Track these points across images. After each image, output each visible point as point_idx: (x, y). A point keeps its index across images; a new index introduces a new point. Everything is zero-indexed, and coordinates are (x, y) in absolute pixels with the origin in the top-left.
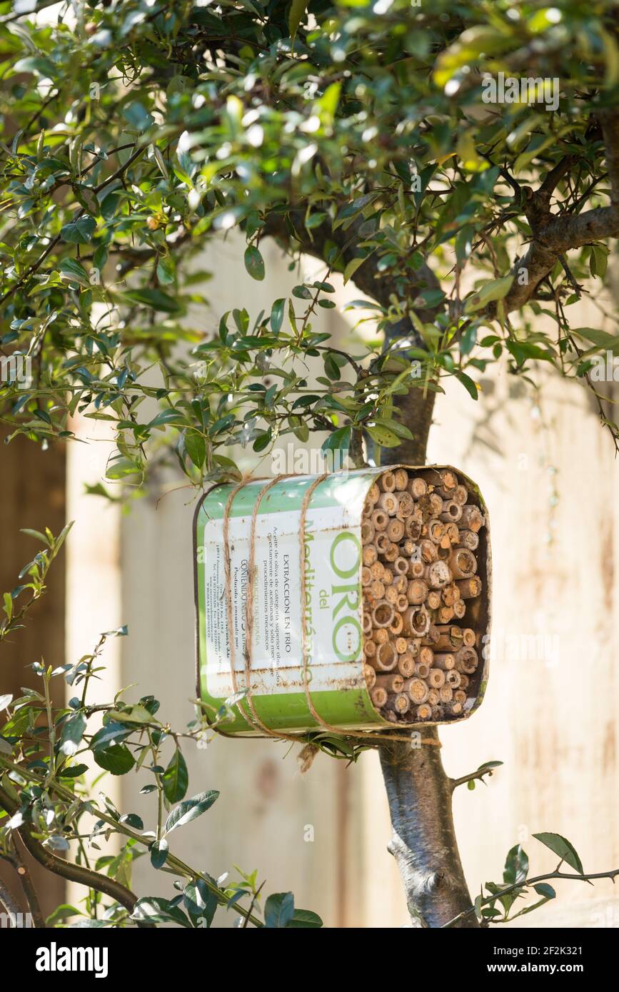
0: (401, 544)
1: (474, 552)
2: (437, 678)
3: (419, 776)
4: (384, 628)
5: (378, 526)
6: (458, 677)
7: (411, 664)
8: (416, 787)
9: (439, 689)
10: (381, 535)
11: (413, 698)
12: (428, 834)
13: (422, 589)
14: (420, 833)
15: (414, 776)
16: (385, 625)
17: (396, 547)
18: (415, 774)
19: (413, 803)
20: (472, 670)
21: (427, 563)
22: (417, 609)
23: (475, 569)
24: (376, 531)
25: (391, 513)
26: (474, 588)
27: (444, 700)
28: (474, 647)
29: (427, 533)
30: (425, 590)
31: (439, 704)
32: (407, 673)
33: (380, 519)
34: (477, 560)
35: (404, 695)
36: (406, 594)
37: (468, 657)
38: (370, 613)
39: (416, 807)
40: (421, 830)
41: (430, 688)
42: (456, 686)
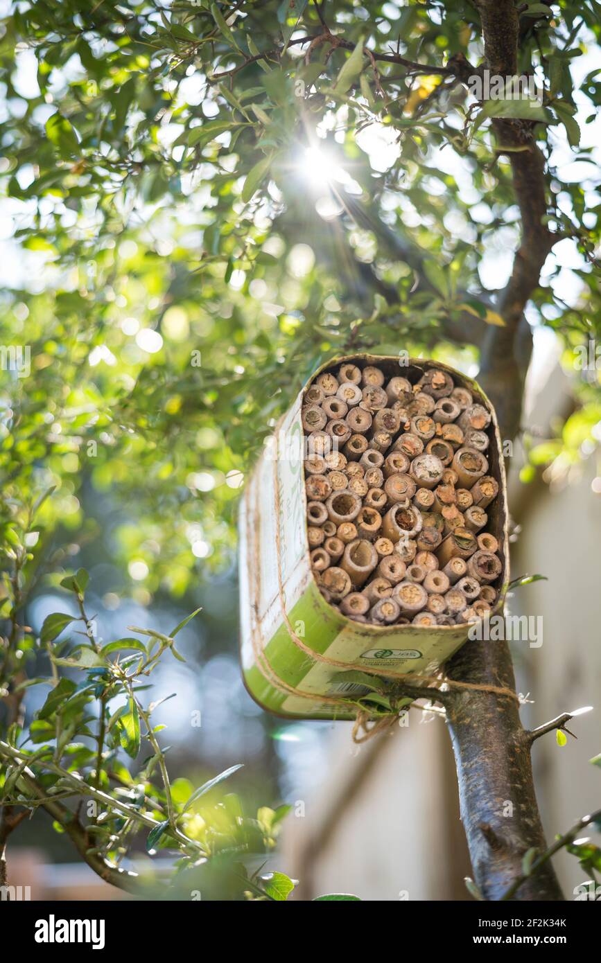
0: (369, 434)
1: (485, 453)
2: (436, 582)
3: (478, 726)
4: (346, 521)
5: (332, 414)
6: (476, 584)
7: (400, 568)
8: (476, 740)
9: (443, 595)
10: (337, 422)
11: (402, 603)
12: (489, 790)
13: (406, 485)
14: (480, 790)
15: (473, 728)
16: (350, 517)
17: (363, 440)
18: (475, 725)
19: (472, 758)
20: (493, 576)
21: (411, 459)
22: (401, 506)
23: (485, 467)
24: (329, 419)
25: (352, 402)
26: (488, 490)
27: (452, 608)
28: (496, 553)
29: (410, 426)
30: (411, 486)
31: (445, 612)
32: (395, 576)
33: (334, 408)
34: (489, 460)
35: (390, 600)
36: (382, 487)
37: (483, 560)
38: (324, 502)
39: (476, 762)
40: (480, 787)
41: (429, 594)
42: (473, 595)
